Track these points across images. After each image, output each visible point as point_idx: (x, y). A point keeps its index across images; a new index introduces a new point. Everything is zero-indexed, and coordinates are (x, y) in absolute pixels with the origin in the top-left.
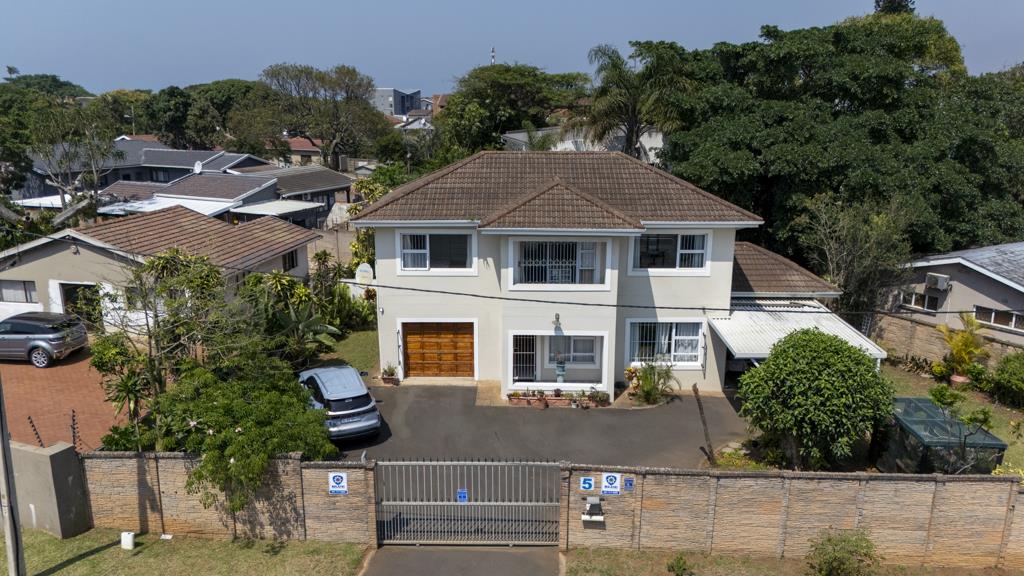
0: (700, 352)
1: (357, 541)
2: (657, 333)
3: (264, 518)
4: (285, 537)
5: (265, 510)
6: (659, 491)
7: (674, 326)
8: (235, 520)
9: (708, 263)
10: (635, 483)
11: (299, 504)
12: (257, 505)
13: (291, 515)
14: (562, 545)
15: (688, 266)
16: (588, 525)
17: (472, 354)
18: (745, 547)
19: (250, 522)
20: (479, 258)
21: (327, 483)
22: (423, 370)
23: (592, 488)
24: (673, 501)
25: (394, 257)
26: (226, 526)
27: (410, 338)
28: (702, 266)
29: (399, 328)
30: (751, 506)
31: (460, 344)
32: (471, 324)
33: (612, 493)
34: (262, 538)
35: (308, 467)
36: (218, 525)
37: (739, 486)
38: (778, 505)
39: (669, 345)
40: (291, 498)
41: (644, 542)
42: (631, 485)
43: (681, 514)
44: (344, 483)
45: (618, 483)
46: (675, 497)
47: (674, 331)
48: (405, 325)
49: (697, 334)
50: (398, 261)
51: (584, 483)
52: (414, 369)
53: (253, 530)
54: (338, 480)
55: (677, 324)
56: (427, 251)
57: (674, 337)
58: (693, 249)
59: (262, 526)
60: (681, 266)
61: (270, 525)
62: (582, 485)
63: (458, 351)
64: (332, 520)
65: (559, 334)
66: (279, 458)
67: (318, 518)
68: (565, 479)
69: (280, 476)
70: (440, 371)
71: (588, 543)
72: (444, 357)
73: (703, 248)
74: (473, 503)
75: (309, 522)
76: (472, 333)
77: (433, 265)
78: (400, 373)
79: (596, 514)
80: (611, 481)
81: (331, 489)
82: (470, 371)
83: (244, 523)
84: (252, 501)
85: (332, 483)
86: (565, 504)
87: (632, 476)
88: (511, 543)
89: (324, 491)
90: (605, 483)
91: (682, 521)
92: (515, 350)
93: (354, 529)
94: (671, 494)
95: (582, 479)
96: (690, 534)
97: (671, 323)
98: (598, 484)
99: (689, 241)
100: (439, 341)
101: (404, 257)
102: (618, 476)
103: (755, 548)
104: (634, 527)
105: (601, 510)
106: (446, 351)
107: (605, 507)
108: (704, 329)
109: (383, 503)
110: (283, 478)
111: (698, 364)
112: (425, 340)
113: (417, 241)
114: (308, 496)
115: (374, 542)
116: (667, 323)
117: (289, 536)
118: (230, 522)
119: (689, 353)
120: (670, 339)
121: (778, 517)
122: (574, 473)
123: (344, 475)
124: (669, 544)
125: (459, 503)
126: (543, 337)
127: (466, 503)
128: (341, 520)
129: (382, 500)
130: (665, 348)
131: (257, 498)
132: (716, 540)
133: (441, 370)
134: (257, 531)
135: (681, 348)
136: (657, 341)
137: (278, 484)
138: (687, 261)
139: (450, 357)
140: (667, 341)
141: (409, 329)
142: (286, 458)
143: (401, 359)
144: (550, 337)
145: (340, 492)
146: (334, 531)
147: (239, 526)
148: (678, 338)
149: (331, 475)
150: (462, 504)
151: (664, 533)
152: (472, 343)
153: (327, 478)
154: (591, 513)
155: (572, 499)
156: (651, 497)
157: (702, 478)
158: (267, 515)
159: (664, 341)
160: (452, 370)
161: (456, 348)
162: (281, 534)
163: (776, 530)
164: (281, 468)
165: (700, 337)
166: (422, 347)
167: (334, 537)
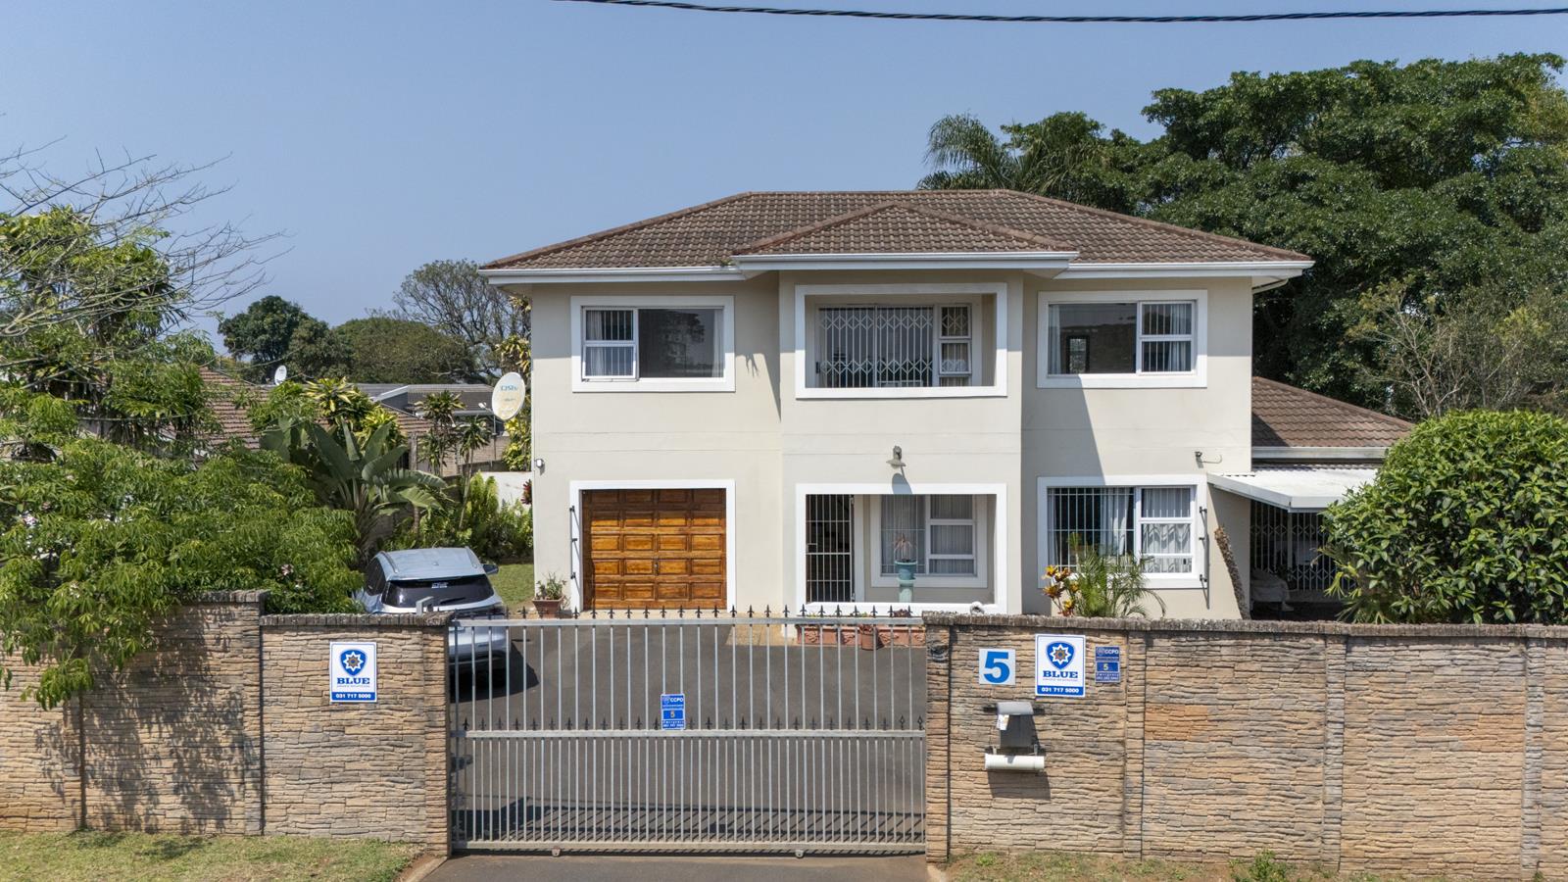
0: (1195, 551)
1: (394, 837)
2: (1103, 506)
3: (160, 773)
4: (211, 826)
5: (163, 750)
6: (1189, 682)
7: (1138, 494)
8: (83, 773)
9: (1202, 361)
10: (1123, 662)
11: (250, 729)
12: (144, 735)
13: (231, 763)
14: (935, 845)
15: (1160, 369)
16: (1005, 782)
17: (723, 560)
18: (1429, 848)
19: (121, 784)
20: (737, 355)
21: (326, 672)
22: (623, 594)
23: (1011, 680)
24: (1229, 712)
25: (567, 354)
26: (61, 794)
27: (597, 528)
28: (1188, 369)
29: (575, 501)
30: (1439, 724)
31: (697, 539)
32: (722, 492)
33: (1063, 690)
34: (150, 831)
35: (275, 629)
36: (39, 792)
37: (1407, 666)
38: (1516, 722)
39: (1130, 536)
40: (230, 716)
41: (1157, 833)
42: (1113, 666)
43: (1252, 751)
44: (369, 671)
45: (1077, 664)
46: (1232, 702)
47: (1138, 505)
48: (587, 495)
49: (1186, 514)
50: (576, 362)
51: (990, 664)
52: (604, 594)
53: (128, 804)
54: (353, 663)
55: (1144, 490)
56: (634, 344)
57: (1138, 520)
58: (1168, 332)
59: (153, 794)
60: (1145, 369)
61: (176, 791)
62: (983, 670)
63: (694, 553)
64: (333, 776)
65: (902, 491)
66: (207, 603)
67: (297, 772)
68: (937, 651)
69: (204, 652)
70: (657, 597)
71: (1004, 840)
72: (666, 567)
73: (1188, 331)
74: (700, 732)
75: (274, 783)
76: (722, 514)
77: (644, 372)
78: (573, 597)
79: (1026, 751)
80: (1061, 657)
81: (335, 687)
82: (717, 595)
83: (107, 786)
84: (130, 727)
85: (337, 670)
86: (940, 723)
87: (1116, 641)
88: (800, 845)
89: (316, 693)
90: (1043, 664)
91: (1255, 771)
92: (811, 549)
93: (388, 804)
94: (1222, 693)
95: (983, 653)
96: (1277, 810)
97: (1132, 489)
98: (1026, 665)
99: (1159, 320)
100: (656, 531)
101: (588, 356)
102: (1078, 642)
103: (1456, 852)
104: (1125, 791)
105: (1035, 740)
106: (669, 554)
107: (1047, 730)
108: (1202, 498)
109: (471, 733)
110: (214, 659)
111: (1192, 578)
112: (627, 530)
113: (613, 325)
114: (275, 709)
115: (440, 838)
116: (1122, 489)
117: (220, 825)
118: (72, 783)
119: (1170, 554)
120: (1130, 524)
121: (1517, 759)
122: (962, 637)
123: (369, 649)
124: (1223, 841)
125: (662, 732)
126: (867, 498)
127: (682, 732)
128: (355, 777)
129: (466, 726)
130: (1122, 543)
131: (145, 714)
132: (1352, 829)
133: (659, 596)
134: (140, 809)
135: (1155, 544)
136: (1103, 530)
137: (201, 678)
138: (1158, 359)
139: (677, 567)
140: (1124, 530)
141: (598, 505)
142: (226, 603)
143: (577, 568)
144: (883, 497)
145: (356, 696)
146: (338, 809)
147: (94, 795)
148: (1147, 520)
149: (337, 648)
150: (671, 733)
151: (1207, 807)
152: (723, 537)
153: (325, 659)
154: (1010, 750)
155: (957, 710)
156: (1167, 705)
157: (1302, 642)
158: (168, 763)
159: (1118, 529)
160: (681, 594)
161: (689, 546)
162: (201, 819)
163: (1515, 796)
164: (210, 629)
165: (1194, 519)
166: (621, 547)
167: (338, 825)
